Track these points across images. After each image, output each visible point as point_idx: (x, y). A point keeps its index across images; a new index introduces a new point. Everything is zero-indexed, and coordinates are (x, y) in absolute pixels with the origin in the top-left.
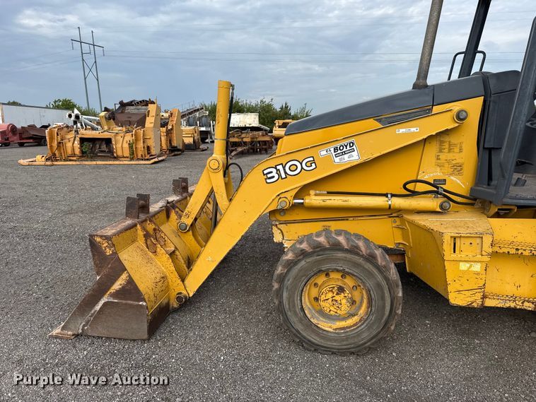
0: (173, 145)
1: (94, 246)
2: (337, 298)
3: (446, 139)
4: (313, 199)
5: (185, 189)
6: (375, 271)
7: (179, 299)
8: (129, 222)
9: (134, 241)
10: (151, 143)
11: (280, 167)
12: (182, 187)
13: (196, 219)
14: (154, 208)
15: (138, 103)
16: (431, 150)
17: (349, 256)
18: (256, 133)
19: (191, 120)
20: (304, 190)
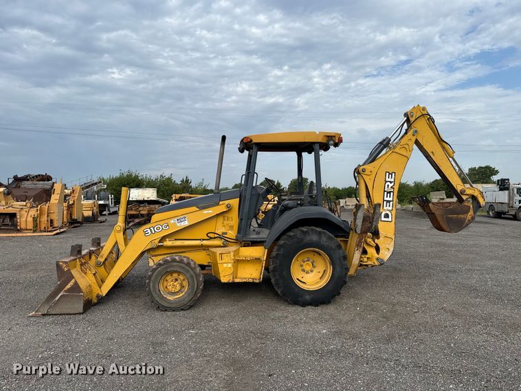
0: (73, 217)
1: (58, 266)
2: (175, 284)
3: (226, 215)
4: (168, 243)
5: (99, 244)
6: (190, 270)
7: (98, 296)
8: (72, 258)
9: (75, 267)
10: (54, 217)
11: (152, 228)
12: (97, 243)
13: (106, 260)
14: (84, 252)
15: (33, 177)
16: (220, 220)
17: (179, 264)
18: (152, 206)
19: (89, 194)
20: (163, 239)
